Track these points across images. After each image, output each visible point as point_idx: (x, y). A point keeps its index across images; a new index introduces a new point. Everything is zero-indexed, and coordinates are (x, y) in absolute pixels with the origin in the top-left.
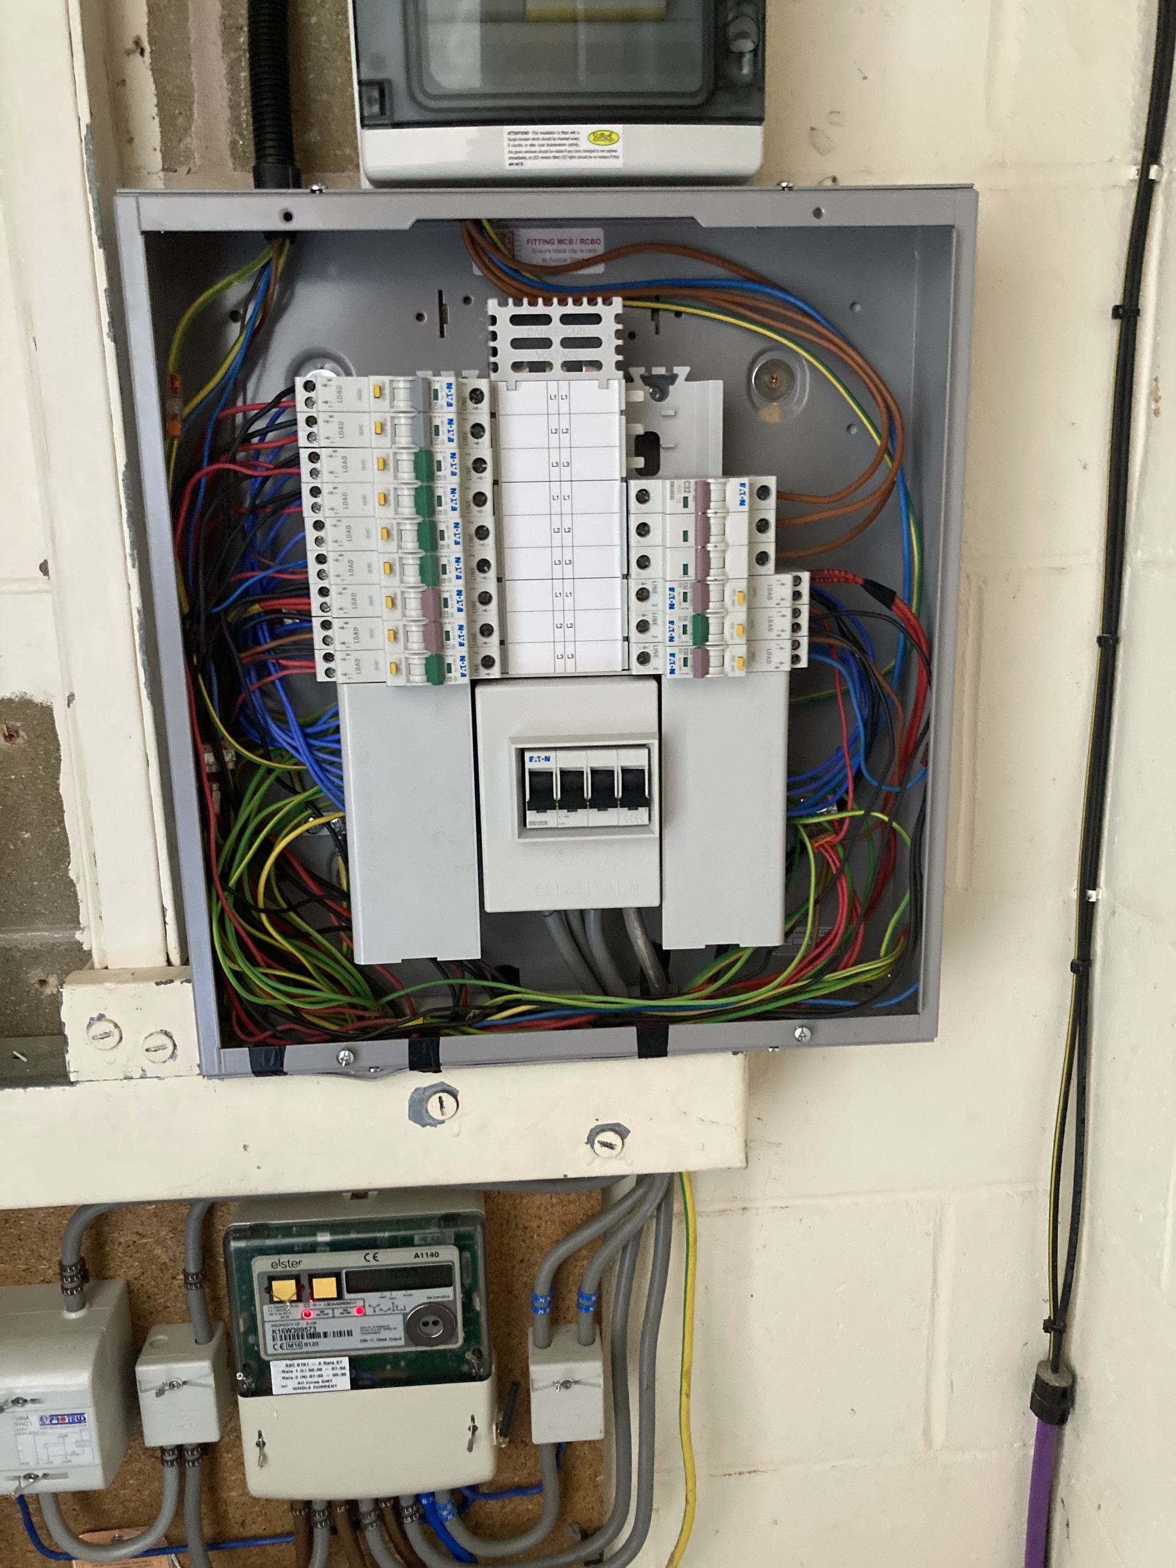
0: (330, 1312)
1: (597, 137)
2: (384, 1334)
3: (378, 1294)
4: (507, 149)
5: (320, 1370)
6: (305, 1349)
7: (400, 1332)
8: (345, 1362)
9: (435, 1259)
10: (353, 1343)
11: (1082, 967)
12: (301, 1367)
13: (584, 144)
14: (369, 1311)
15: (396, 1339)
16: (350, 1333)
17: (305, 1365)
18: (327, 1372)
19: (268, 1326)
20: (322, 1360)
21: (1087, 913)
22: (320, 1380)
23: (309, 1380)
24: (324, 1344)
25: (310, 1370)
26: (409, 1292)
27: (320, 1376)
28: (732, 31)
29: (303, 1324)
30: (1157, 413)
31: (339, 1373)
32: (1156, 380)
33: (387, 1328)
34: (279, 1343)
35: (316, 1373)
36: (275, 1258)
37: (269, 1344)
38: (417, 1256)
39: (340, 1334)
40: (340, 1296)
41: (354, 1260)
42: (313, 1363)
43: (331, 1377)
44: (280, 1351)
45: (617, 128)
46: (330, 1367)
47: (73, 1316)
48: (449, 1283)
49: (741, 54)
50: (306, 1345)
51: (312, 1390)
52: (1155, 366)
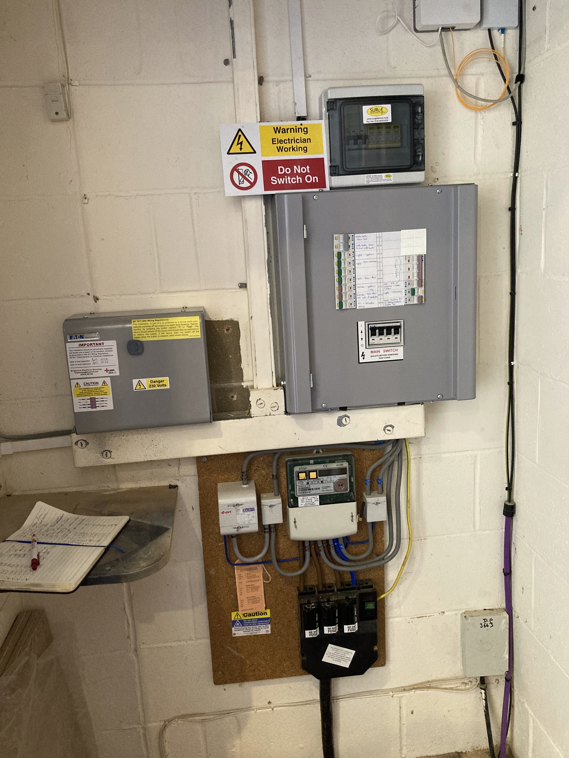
0: (314, 482)
1: (387, 176)
2: (329, 489)
3: (327, 477)
4: (366, 180)
5: (311, 499)
6: (307, 494)
7: (332, 488)
8: (318, 496)
9: (342, 466)
10: (320, 491)
11: (511, 384)
12: (306, 499)
13: (384, 178)
14: (324, 482)
15: (331, 490)
16: (319, 489)
17: (307, 498)
18: (313, 500)
19: (297, 487)
20: (312, 497)
21: (511, 368)
22: (311, 502)
23: (309, 502)
24: (312, 492)
25: (309, 499)
26: (335, 476)
27: (311, 501)
28: (417, 151)
29: (307, 486)
30: (522, 234)
31: (316, 500)
32: (521, 226)
33: (329, 487)
34: (300, 492)
35: (310, 500)
36: (300, 467)
37: (298, 492)
38: (337, 465)
39: (317, 489)
40: (317, 478)
41: (320, 467)
42: (309, 497)
43: (314, 501)
44: (301, 494)
45: (391, 174)
46: (314, 498)
47: (245, 486)
48: (346, 473)
49: (419, 155)
50: (307, 492)
51: (309, 505)
52: (520, 223)
